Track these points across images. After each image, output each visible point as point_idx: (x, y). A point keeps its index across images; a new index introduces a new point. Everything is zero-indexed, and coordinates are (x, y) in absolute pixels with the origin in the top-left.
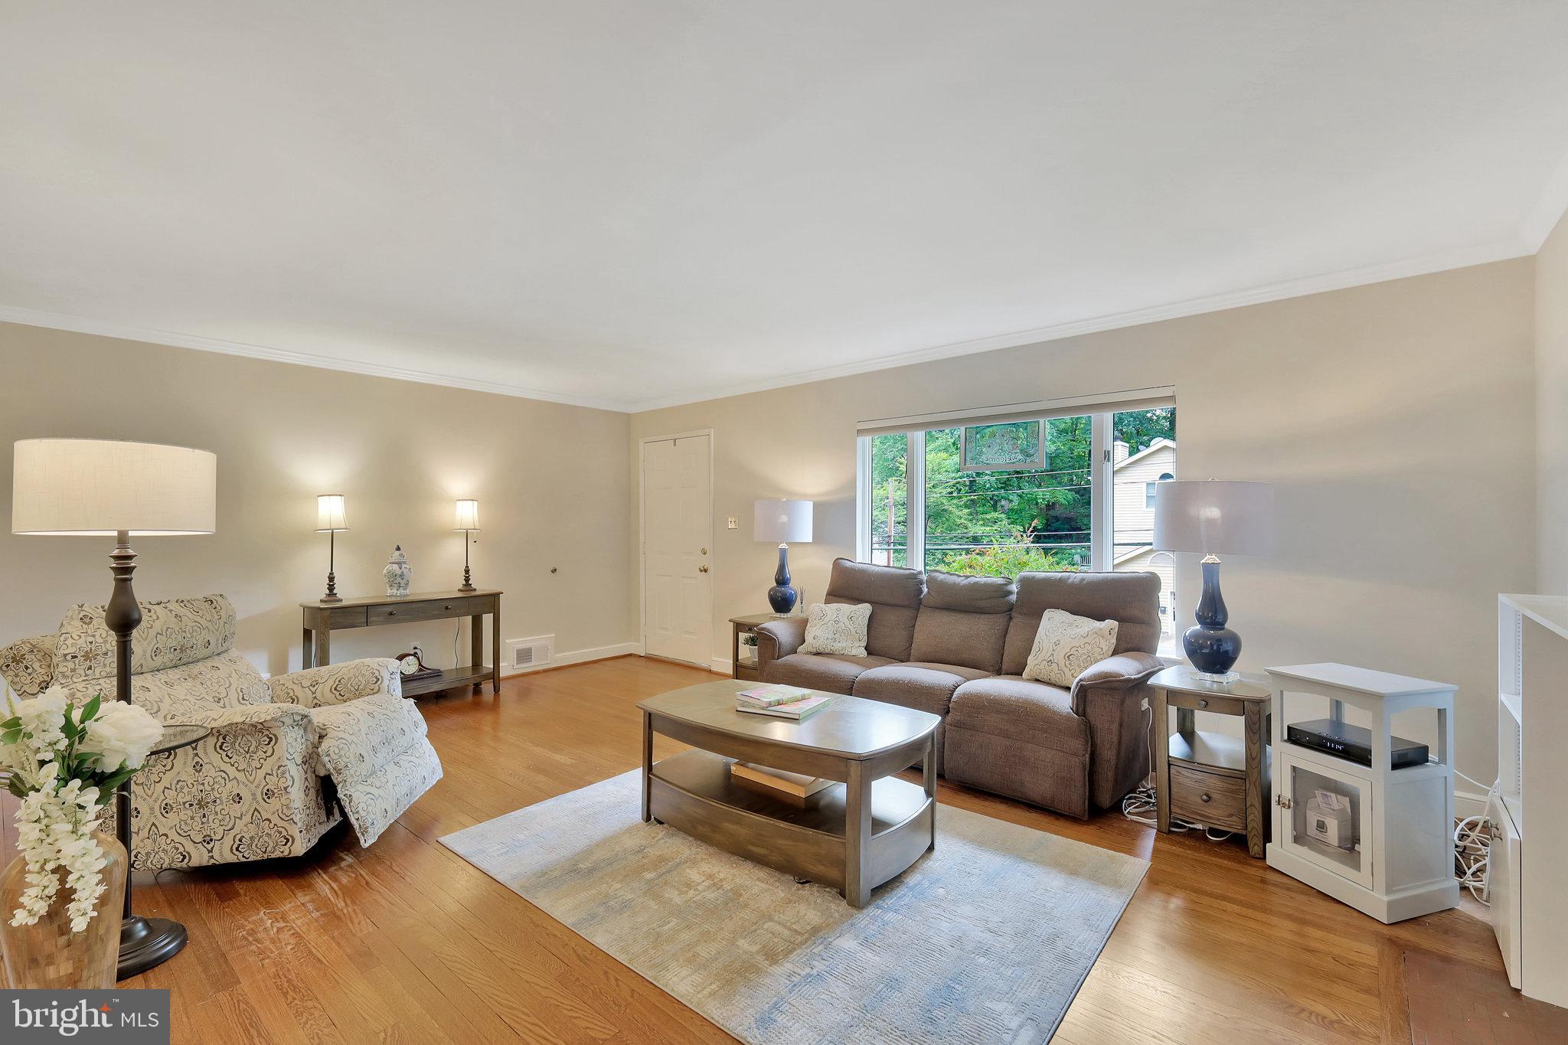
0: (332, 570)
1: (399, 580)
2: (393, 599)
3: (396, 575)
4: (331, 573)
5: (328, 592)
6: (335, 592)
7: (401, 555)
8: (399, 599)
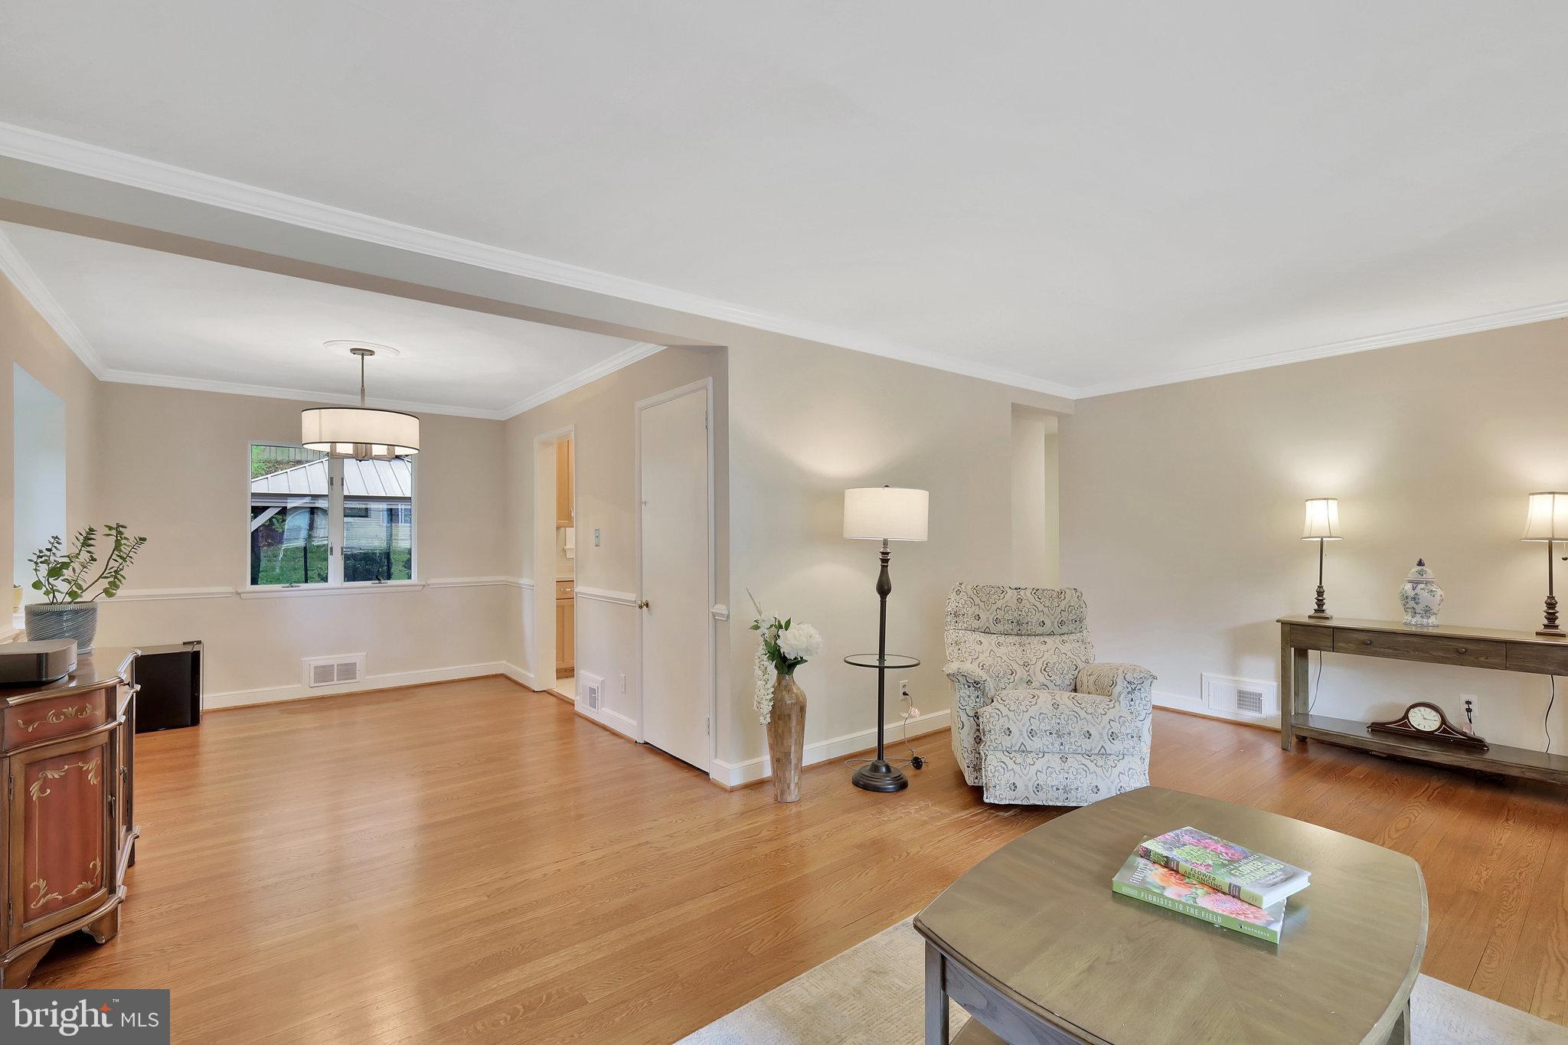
0: (1321, 583)
1: (1412, 604)
2: (1407, 629)
3: (1407, 597)
4: (1320, 587)
5: (1316, 607)
6: (1324, 607)
7: (1421, 573)
8: (1414, 629)
